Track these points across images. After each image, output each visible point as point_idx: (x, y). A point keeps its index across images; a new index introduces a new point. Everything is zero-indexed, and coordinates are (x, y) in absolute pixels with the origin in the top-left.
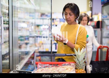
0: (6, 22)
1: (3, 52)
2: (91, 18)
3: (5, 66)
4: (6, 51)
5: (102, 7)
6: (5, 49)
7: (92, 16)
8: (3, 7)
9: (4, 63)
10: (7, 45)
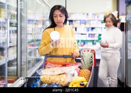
0: (15, 24)
1: (11, 57)
2: (117, 19)
3: (13, 73)
4: (14, 57)
5: (127, 6)
6: (13, 54)
7: (118, 17)
8: (12, 8)
9: (11, 69)
10: (15, 49)
